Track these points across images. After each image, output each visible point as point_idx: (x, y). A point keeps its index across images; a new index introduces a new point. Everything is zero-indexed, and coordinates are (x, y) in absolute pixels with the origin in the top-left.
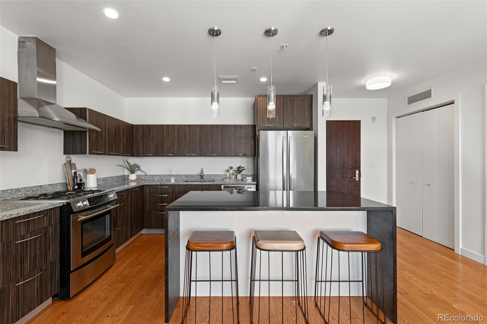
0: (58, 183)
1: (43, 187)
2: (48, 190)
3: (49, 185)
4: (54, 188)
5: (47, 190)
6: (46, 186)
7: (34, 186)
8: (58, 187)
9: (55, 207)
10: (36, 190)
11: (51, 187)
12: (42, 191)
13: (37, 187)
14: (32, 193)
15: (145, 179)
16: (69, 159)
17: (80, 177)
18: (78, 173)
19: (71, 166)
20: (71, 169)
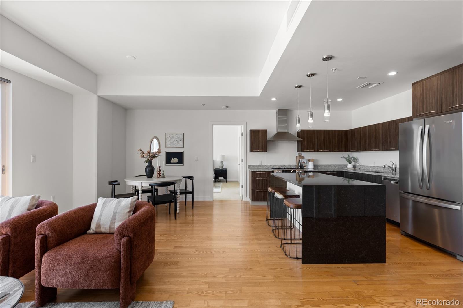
0: (293, 164)
8: (294, 166)
11: (289, 166)
12: (285, 167)
15: (360, 168)
16: (300, 154)
17: (304, 162)
18: (303, 161)
19: (300, 157)
20: (300, 159)
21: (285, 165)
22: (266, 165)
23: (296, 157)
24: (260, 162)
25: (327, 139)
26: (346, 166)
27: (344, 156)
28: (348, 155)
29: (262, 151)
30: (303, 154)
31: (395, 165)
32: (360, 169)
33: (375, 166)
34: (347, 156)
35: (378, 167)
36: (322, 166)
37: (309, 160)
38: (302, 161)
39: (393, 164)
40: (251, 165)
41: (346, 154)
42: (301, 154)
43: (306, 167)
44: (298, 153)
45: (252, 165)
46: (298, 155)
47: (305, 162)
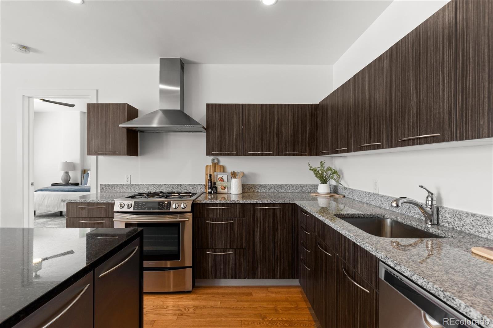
0: (199, 184)
1: (182, 186)
2: (188, 189)
3: (189, 185)
4: (195, 189)
5: (186, 190)
6: (186, 185)
7: (174, 184)
8: (199, 188)
9: (107, 202)
10: (175, 188)
11: (191, 187)
12: (181, 189)
13: (177, 185)
14: (172, 190)
15: (346, 195)
16: (216, 161)
17: (222, 180)
18: (219, 176)
19: (215, 168)
20: (215, 171)
21: (181, 185)
22: (139, 185)
23: (207, 166)
24: (127, 178)
25: (268, 126)
26: (316, 186)
27: (311, 165)
28: (322, 164)
29: (115, 154)
30: (224, 160)
31: (434, 199)
32: (344, 196)
33: (375, 194)
34: (320, 166)
35: (382, 196)
36: (265, 186)
37: (234, 175)
38: (217, 175)
39: (427, 194)
40: (106, 186)
41: (315, 161)
42: (218, 160)
43: (226, 190)
44: (211, 158)
45: (108, 185)
46: (210, 163)
47: (225, 178)
